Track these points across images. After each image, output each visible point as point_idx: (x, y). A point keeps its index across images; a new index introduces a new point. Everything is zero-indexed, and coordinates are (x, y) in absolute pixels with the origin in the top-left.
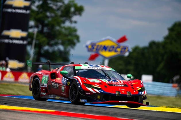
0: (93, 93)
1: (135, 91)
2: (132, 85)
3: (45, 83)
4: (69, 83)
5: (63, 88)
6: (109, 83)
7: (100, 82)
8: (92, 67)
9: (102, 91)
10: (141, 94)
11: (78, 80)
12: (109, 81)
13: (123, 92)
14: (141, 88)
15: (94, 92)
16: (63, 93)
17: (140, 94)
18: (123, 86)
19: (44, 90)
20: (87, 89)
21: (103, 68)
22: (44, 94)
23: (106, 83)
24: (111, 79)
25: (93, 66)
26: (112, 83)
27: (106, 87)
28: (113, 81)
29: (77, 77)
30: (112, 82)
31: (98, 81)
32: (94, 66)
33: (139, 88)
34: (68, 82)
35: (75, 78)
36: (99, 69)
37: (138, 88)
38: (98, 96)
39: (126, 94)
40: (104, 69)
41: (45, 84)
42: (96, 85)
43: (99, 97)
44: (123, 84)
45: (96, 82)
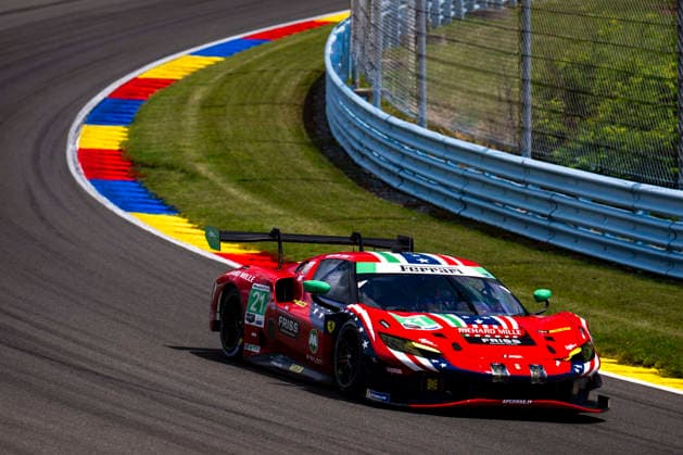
0: (412, 370)
1: (558, 363)
2: (550, 338)
3: (258, 312)
4: (331, 326)
5: (313, 340)
6: (468, 330)
7: (440, 327)
8: (414, 265)
9: (443, 365)
10: (582, 370)
11: (361, 321)
12: (469, 323)
13: (518, 367)
14: (582, 347)
15: (416, 368)
16: (313, 355)
17: (577, 371)
18: (518, 342)
19: (254, 334)
20: (391, 354)
21: (453, 267)
22: (256, 350)
23: (460, 330)
24: (477, 314)
25: (419, 262)
26: (481, 330)
27: (456, 347)
28: (485, 322)
29: (358, 308)
30: (480, 326)
31: (430, 323)
32: (422, 260)
33: (574, 349)
34: (329, 323)
35: (352, 310)
36: (438, 272)
37: (570, 351)
38: (429, 380)
39: (526, 374)
40: (457, 273)
41: (257, 315)
42: (423, 340)
43: (432, 384)
44: (518, 333)
45: (423, 328)
